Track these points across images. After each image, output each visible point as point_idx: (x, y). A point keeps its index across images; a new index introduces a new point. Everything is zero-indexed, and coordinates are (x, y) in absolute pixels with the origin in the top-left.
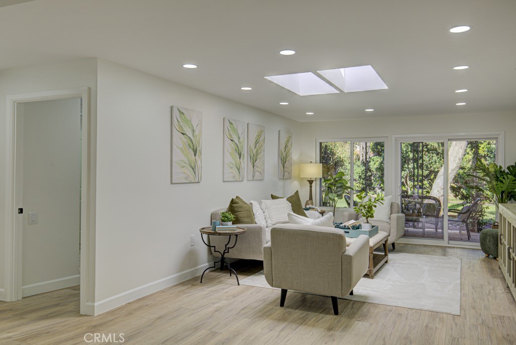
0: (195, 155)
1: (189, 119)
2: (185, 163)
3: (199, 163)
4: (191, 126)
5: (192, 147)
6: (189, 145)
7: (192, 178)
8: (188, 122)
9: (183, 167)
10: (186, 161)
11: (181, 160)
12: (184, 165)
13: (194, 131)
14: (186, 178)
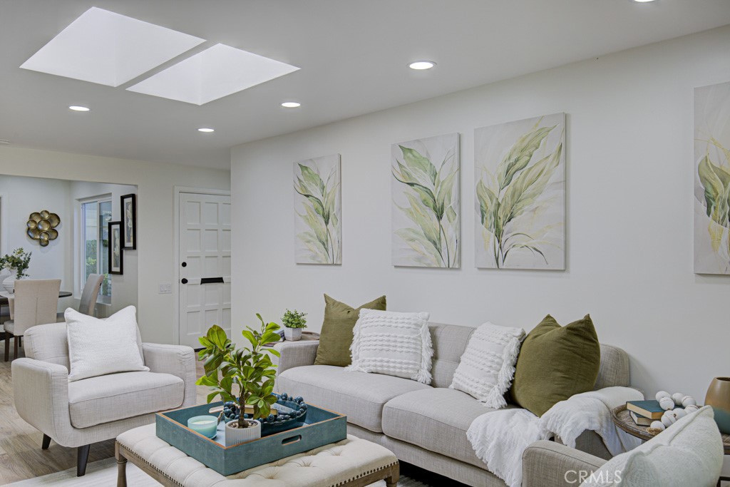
0: (327, 223)
1: (316, 172)
2: (312, 236)
3: (334, 234)
4: (319, 182)
5: (321, 212)
6: (316, 209)
7: (322, 257)
8: (314, 178)
9: (309, 242)
10: (313, 232)
11: (306, 233)
12: (310, 238)
13: (323, 188)
14: (314, 258)
